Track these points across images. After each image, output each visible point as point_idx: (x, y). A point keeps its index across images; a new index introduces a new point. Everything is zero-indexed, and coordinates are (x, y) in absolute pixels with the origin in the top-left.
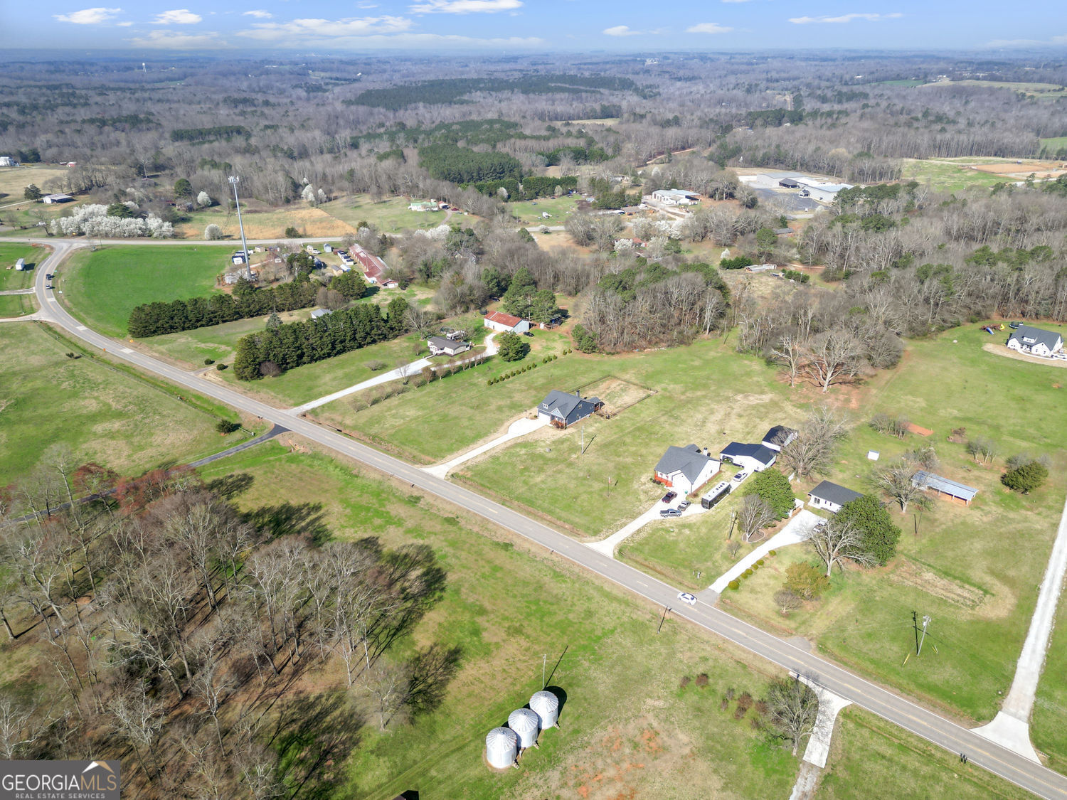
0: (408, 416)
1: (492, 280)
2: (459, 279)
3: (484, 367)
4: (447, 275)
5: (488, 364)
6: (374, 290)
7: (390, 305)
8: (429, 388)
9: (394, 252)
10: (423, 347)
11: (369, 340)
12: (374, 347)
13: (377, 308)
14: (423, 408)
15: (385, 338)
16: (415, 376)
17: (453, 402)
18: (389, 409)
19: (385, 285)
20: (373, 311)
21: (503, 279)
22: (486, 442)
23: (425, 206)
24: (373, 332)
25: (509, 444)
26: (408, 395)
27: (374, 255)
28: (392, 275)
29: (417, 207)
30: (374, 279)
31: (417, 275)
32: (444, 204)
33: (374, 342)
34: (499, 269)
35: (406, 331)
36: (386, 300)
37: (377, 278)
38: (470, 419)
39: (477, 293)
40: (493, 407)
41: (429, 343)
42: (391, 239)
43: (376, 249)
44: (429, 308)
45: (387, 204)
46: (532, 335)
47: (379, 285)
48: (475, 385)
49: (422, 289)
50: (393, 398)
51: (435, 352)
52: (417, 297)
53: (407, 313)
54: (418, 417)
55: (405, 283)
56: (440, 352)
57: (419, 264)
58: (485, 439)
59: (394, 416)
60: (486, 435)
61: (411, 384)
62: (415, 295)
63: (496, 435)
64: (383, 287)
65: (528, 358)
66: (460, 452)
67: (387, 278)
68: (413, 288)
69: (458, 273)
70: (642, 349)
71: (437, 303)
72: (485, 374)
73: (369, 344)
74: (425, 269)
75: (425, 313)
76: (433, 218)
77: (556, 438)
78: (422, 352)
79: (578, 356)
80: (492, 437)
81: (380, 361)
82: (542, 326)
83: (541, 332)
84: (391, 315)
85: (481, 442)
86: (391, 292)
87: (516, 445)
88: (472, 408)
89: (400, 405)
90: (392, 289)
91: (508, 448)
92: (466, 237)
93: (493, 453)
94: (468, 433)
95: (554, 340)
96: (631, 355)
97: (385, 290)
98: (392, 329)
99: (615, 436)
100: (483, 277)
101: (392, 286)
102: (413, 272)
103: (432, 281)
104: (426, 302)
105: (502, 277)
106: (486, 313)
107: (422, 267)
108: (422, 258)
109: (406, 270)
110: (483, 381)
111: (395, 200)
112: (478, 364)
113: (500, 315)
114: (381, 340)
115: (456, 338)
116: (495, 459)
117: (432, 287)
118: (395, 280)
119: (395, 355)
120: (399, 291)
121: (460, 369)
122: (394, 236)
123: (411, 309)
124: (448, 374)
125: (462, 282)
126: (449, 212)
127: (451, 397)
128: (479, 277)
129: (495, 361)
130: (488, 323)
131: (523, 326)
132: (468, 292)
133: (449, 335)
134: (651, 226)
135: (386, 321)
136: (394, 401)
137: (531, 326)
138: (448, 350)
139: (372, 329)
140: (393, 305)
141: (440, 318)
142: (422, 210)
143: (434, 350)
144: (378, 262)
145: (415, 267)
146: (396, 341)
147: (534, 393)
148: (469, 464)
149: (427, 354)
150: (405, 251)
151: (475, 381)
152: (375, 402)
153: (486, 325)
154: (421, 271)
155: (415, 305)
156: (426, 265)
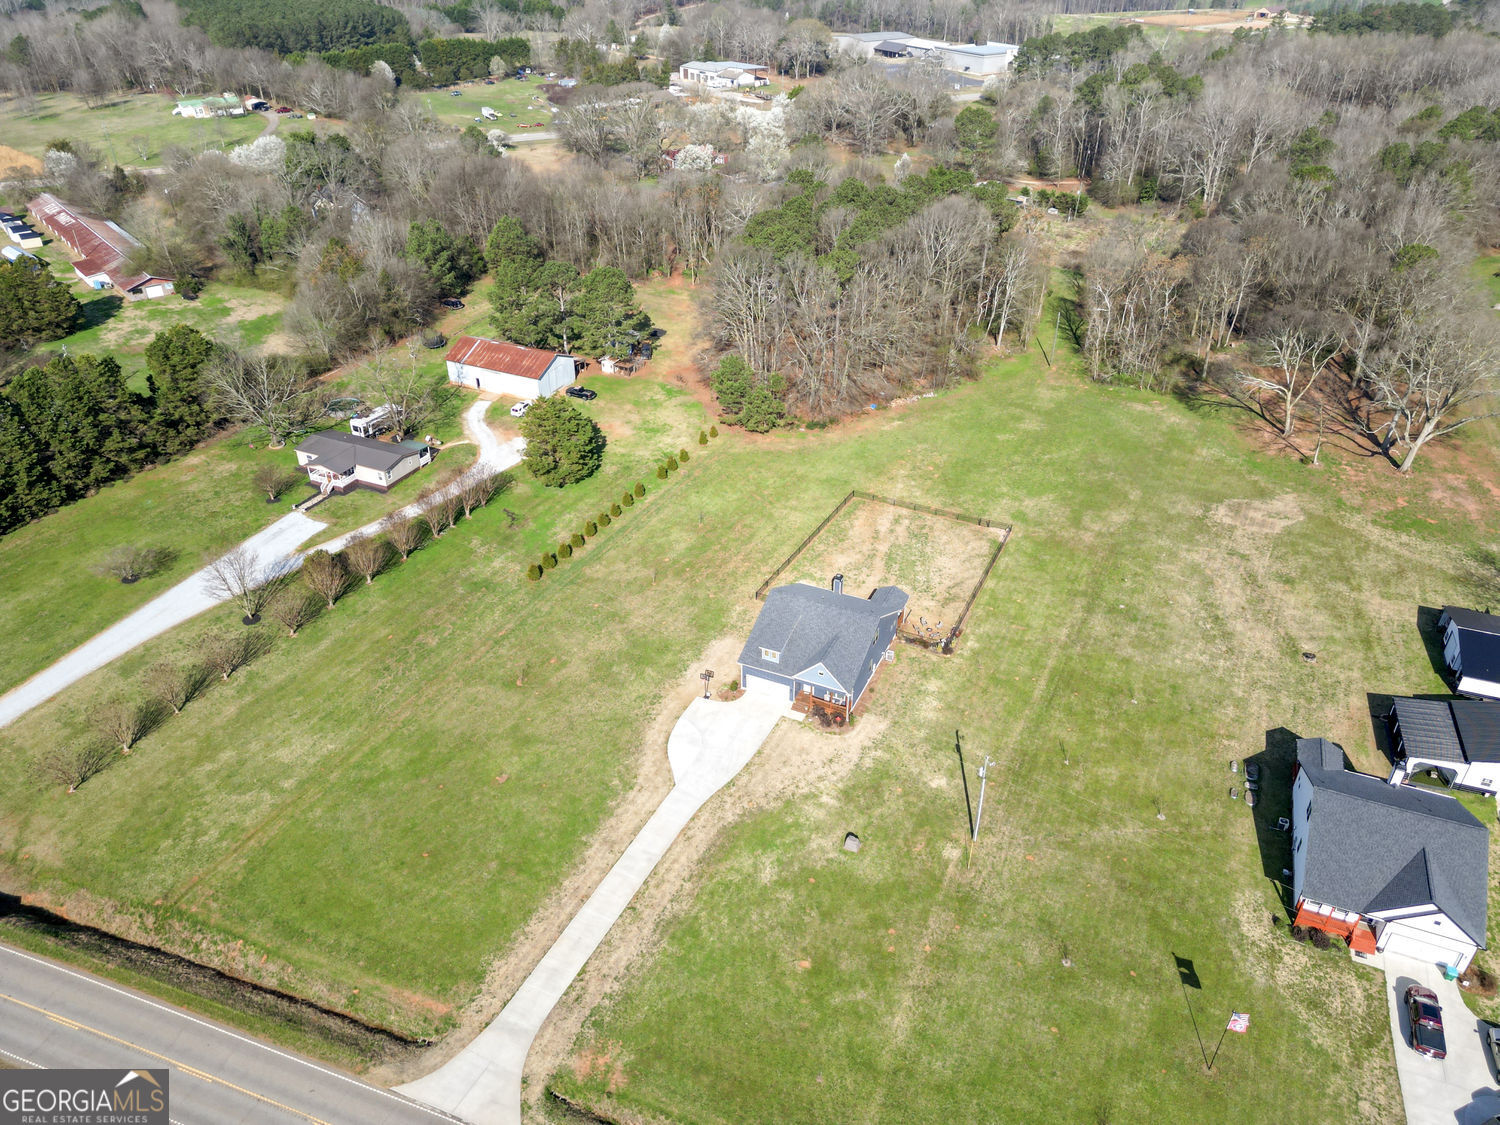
0: (286, 770)
1: (436, 253)
2: (344, 258)
3: (493, 513)
4: (310, 252)
5: (504, 501)
6: (105, 309)
7: (151, 351)
8: (337, 623)
9: (149, 206)
10: (284, 472)
11: (98, 469)
12: (120, 492)
13: (111, 367)
14: (336, 719)
15: (154, 454)
16: (278, 584)
17: (437, 673)
18: (208, 748)
19: (136, 290)
20: (94, 380)
21: (461, 251)
23: (212, 107)
24: (110, 444)
25: (700, 840)
26: (271, 668)
27: (99, 217)
28: (148, 265)
29: (191, 109)
30: (103, 277)
31: (223, 257)
32: (255, 101)
33: (119, 472)
34: (444, 226)
35: (221, 424)
36: (143, 332)
37: (113, 273)
38: (517, 737)
39: (406, 295)
40: (577, 669)
41: (303, 458)
42: (137, 176)
43: (100, 203)
44: (277, 344)
45: (122, 108)
46: (593, 395)
47: (119, 292)
48: (487, 585)
49: (242, 292)
50: (215, 693)
51: (327, 485)
52: (232, 319)
53: (212, 373)
54: (326, 763)
55: (193, 280)
56: (342, 482)
57: (223, 228)
58: (606, 828)
59: (230, 780)
60: (601, 807)
61: (268, 617)
62: (226, 312)
63: (640, 799)
64: (131, 297)
65: (608, 468)
67: (137, 271)
68: (218, 293)
69: (340, 243)
70: (882, 402)
71: (298, 328)
72: (506, 541)
73: (101, 482)
74: (242, 241)
75: (272, 363)
76: (236, 129)
77: (843, 769)
78: (282, 490)
79: (736, 442)
80: (628, 816)
81: (146, 541)
82: (608, 366)
83: (611, 383)
84: (164, 383)
85: (595, 850)
86: (156, 310)
87: (727, 841)
88: (509, 684)
89: (245, 720)
90: (157, 301)
92: (334, 155)
93: (663, 899)
95: (656, 404)
96: (868, 423)
97: (139, 305)
98: (172, 424)
99: (1018, 727)
100: (411, 247)
101: (155, 291)
102: (210, 250)
103: (268, 269)
104: (260, 328)
105: (458, 243)
106: (441, 342)
107: (232, 235)
108: (229, 212)
109: (188, 247)
110: (507, 566)
111: (139, 100)
112: (475, 507)
113: (489, 348)
114: (141, 464)
115: (380, 429)
116: (678, 929)
117: (271, 287)
118: (161, 275)
119: (198, 511)
120: (179, 303)
121: (422, 532)
122: (145, 171)
123: (224, 355)
124: (388, 557)
125: (359, 267)
126: (272, 116)
128: (396, 247)
129: (520, 489)
130: (463, 374)
131: (561, 373)
132: (382, 292)
133: (360, 423)
134: (728, 122)
135: (147, 403)
136: (223, 701)
137: (579, 367)
138: (365, 474)
139: (105, 433)
140: (162, 350)
141: (315, 370)
142: (207, 115)
143: (320, 475)
144: (106, 233)
145: (213, 238)
146: (193, 459)
147: (679, 588)
148: (593, 993)
149: (305, 491)
150: (177, 200)
151: (481, 570)
152: (150, 721)
153: (453, 377)
154: (231, 245)
155: (232, 340)
156: (242, 229)
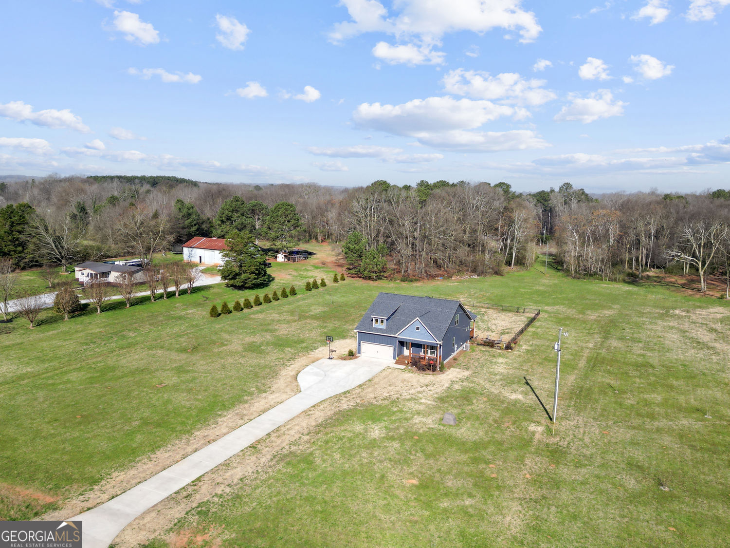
3: (195, 297)
17: (130, 346)
22: (244, 419)
25: (319, 416)
38: (180, 370)
40: (235, 347)
48: (181, 318)
51: (89, 282)
56: (99, 281)
58: (240, 409)
60: (238, 399)
66: (161, 455)
70: (446, 277)
72: (199, 305)
77: (437, 389)
79: (356, 282)
80: (259, 404)
82: (281, 258)
83: (282, 264)
85: (228, 418)
87: (342, 417)
91: (321, 427)
93: (282, 444)
94: (182, 399)
96: (438, 282)
99: (572, 377)
110: (197, 312)
112: (132, 305)
113: (210, 241)
121: (143, 300)
124: (116, 307)
127: (124, 337)
130: (192, 255)
147: (314, 323)
148: (204, 493)
151: (178, 313)
153: (186, 257)
